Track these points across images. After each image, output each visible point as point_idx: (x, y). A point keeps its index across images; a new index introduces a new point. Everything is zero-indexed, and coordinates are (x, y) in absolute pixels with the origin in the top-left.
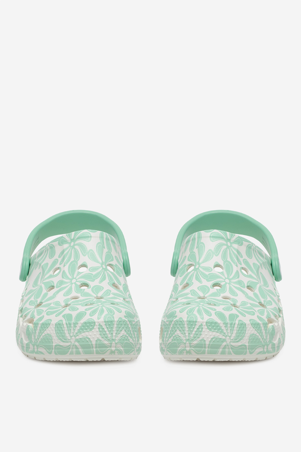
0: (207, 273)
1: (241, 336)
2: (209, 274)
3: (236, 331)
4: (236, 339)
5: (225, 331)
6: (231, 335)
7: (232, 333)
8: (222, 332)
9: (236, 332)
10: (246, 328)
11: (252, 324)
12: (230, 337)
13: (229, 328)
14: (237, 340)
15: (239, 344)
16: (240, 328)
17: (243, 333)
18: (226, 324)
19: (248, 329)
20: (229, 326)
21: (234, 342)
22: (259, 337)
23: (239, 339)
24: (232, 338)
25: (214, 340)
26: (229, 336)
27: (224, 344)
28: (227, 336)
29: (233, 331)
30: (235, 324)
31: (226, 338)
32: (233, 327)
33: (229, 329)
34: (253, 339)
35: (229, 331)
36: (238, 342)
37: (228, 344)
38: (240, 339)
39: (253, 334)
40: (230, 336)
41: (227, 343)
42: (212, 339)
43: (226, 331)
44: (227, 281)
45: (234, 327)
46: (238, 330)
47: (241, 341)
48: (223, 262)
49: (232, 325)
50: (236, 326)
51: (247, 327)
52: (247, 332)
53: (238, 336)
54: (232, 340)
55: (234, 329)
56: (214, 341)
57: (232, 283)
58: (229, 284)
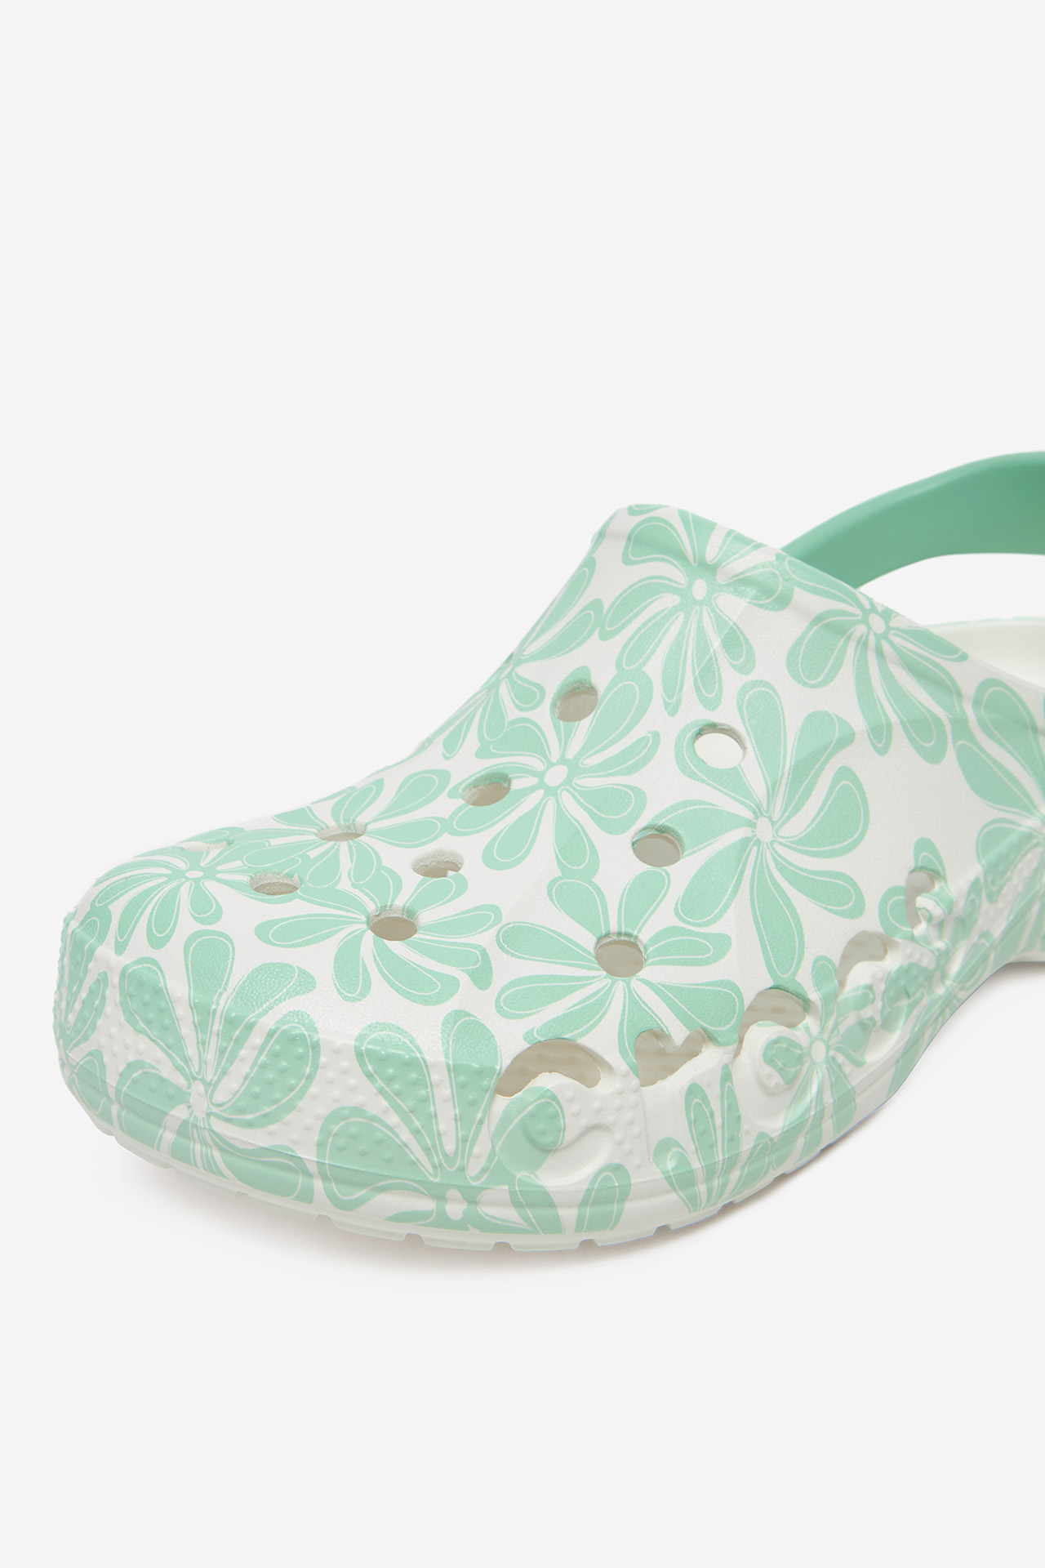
0: (513, 715)
1: (276, 1101)
2: (514, 719)
3: (252, 1067)
4: (242, 1111)
5: (191, 1052)
6: (215, 1078)
7: (224, 1073)
8: (174, 1046)
9: (247, 1069)
10: (316, 1066)
11: (360, 1055)
12: (211, 1086)
13: (214, 1040)
14: (249, 1117)
15: (258, 1138)
16: (276, 1055)
17: (292, 1090)
18: (203, 1013)
19: (330, 1074)
20: (216, 1027)
21: (228, 1120)
22: (397, 1135)
23: (257, 1114)
24: (220, 1097)
25: (135, 1075)
26: (203, 1081)
27: (180, 1113)
28: (194, 1079)
29: (231, 1061)
30: (250, 1027)
31: (189, 1086)
32: (237, 1040)
33: (214, 1043)
34: (354, 1137)
35: (210, 1056)
36: (250, 1125)
37: (195, 1117)
38: (267, 1119)
39: (358, 1110)
40: (210, 1084)
41: (191, 1114)
42: (129, 1065)
43: (199, 1049)
44: (557, 776)
45: (240, 1042)
46: (263, 1066)
47: (272, 1127)
48: (617, 671)
49: (236, 1027)
50: (256, 1039)
51: (323, 1059)
52: (314, 1089)
53: (256, 1097)
54: (221, 1105)
55: (243, 1052)
56: (135, 1082)
57: (568, 791)
58: (552, 792)
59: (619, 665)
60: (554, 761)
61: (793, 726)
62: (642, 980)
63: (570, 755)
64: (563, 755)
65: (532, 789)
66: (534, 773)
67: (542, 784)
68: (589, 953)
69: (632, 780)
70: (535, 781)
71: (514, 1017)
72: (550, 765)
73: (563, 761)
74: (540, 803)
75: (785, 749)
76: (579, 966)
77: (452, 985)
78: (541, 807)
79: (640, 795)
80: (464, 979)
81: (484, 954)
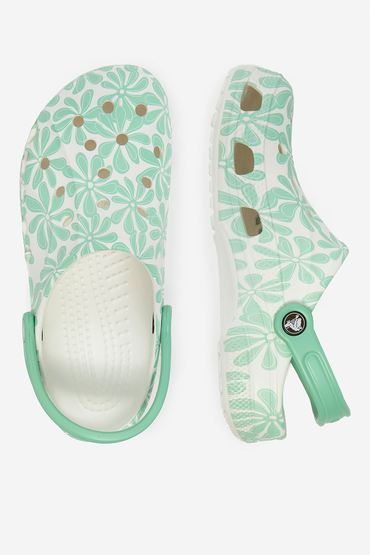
0: (118, 194)
2: (116, 193)
44: (90, 185)
48: (97, 213)
57: (84, 184)
58: (88, 181)
59: (98, 215)
60: (94, 188)
61: (58, 239)
62: (36, 163)
63: (92, 191)
64: (94, 190)
65: (93, 178)
66: (96, 182)
67: (91, 181)
68: (47, 156)
69: (74, 197)
70: (94, 181)
71: (44, 129)
72: (94, 186)
73: (92, 189)
74: (87, 176)
75: (55, 234)
76: (46, 151)
77: (55, 120)
78: (86, 176)
79: (71, 196)
80: (55, 123)
81: (57, 132)
